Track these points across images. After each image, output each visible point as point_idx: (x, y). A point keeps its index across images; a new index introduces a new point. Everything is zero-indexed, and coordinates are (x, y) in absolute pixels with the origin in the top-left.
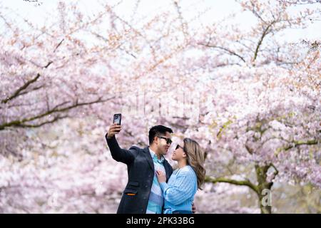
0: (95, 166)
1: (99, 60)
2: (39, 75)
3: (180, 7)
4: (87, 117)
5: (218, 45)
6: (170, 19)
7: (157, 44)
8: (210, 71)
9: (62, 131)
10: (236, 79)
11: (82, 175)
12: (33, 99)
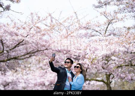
0: (45, 74)
1: (46, 34)
2: (23, 40)
3: (77, 14)
4: (42, 56)
5: (92, 28)
6: (73, 18)
7: (68, 28)
8: (88, 38)
9: (32, 61)
10: (98, 41)
11: (40, 78)
12: (21, 49)
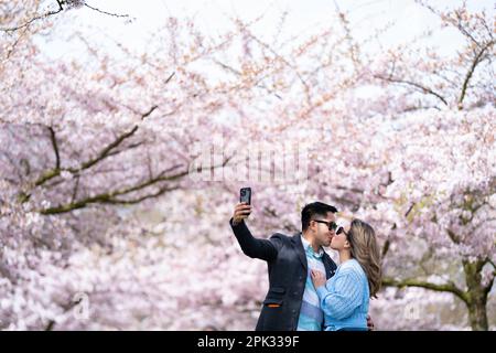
0: (221, 261)
1: (226, 104)
2: (136, 128)
3: (347, 22)
4: (208, 189)
5: (407, 78)
6: (332, 39)
7: (312, 78)
8: (394, 118)
9: (171, 209)
10: (432, 129)
11: (200, 276)
12: (127, 162)
